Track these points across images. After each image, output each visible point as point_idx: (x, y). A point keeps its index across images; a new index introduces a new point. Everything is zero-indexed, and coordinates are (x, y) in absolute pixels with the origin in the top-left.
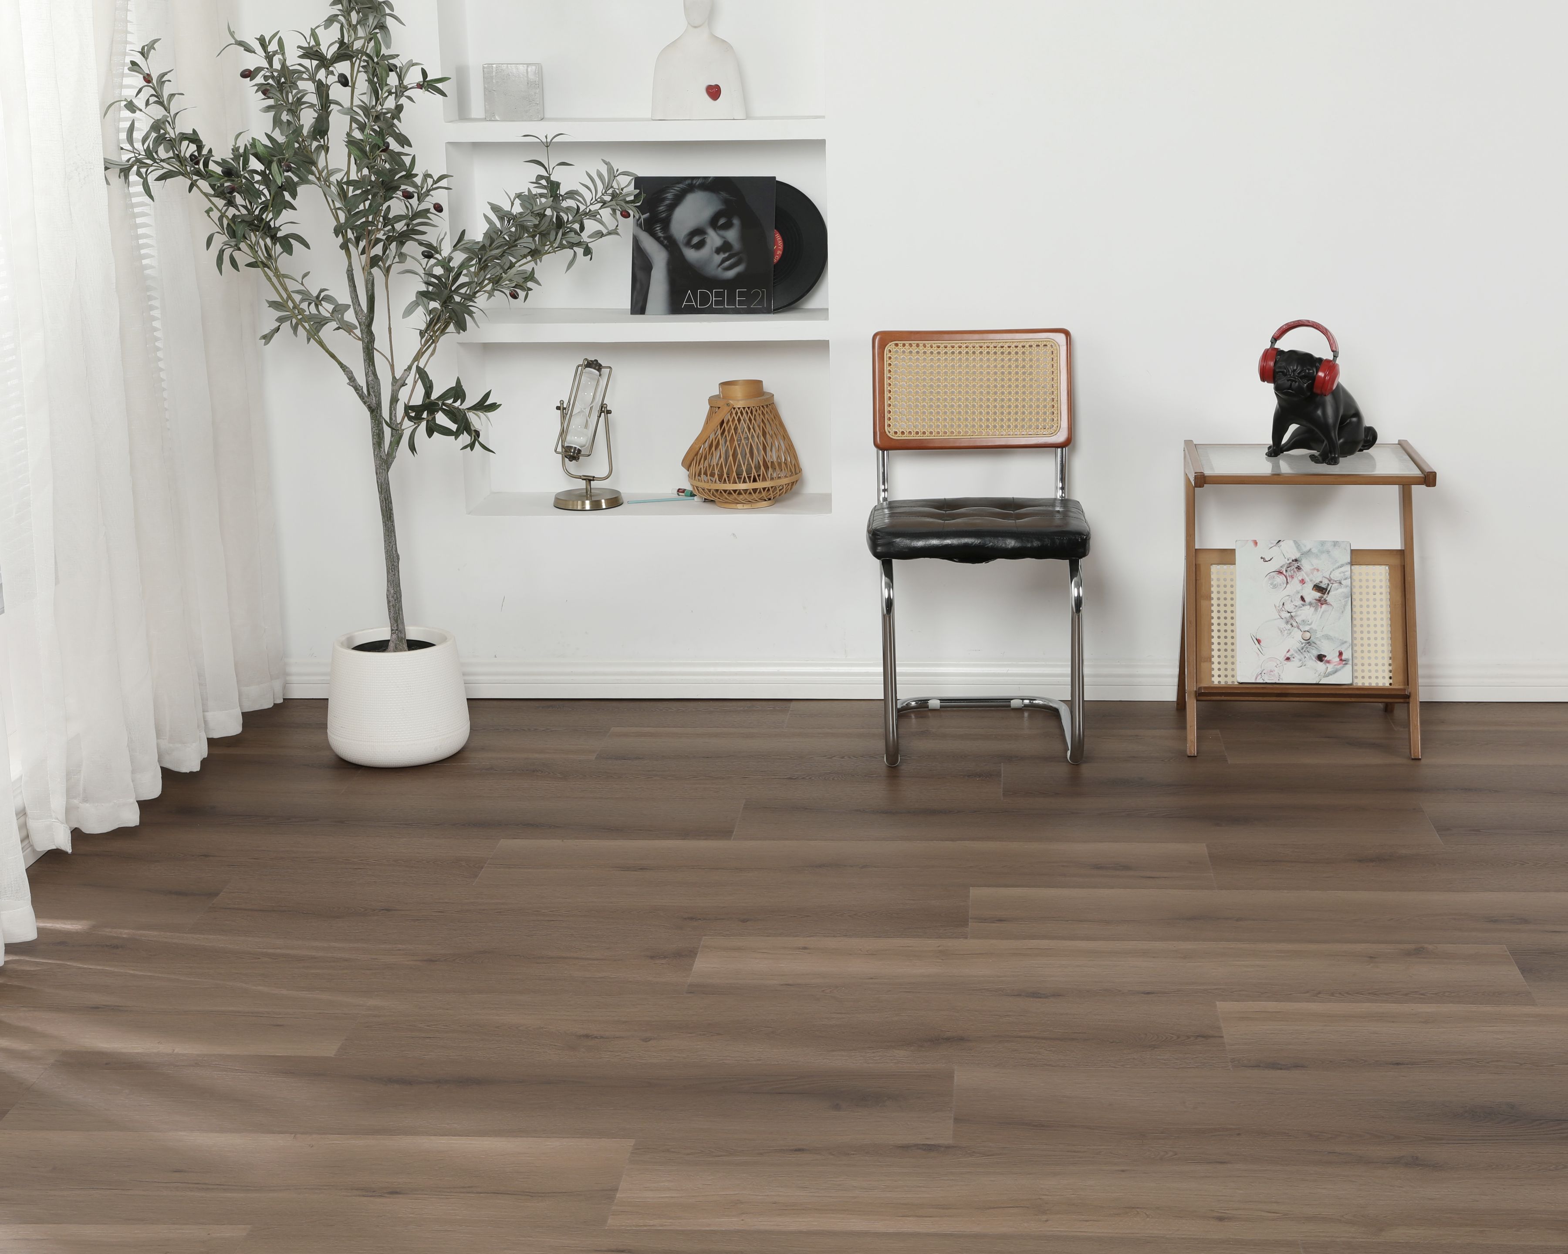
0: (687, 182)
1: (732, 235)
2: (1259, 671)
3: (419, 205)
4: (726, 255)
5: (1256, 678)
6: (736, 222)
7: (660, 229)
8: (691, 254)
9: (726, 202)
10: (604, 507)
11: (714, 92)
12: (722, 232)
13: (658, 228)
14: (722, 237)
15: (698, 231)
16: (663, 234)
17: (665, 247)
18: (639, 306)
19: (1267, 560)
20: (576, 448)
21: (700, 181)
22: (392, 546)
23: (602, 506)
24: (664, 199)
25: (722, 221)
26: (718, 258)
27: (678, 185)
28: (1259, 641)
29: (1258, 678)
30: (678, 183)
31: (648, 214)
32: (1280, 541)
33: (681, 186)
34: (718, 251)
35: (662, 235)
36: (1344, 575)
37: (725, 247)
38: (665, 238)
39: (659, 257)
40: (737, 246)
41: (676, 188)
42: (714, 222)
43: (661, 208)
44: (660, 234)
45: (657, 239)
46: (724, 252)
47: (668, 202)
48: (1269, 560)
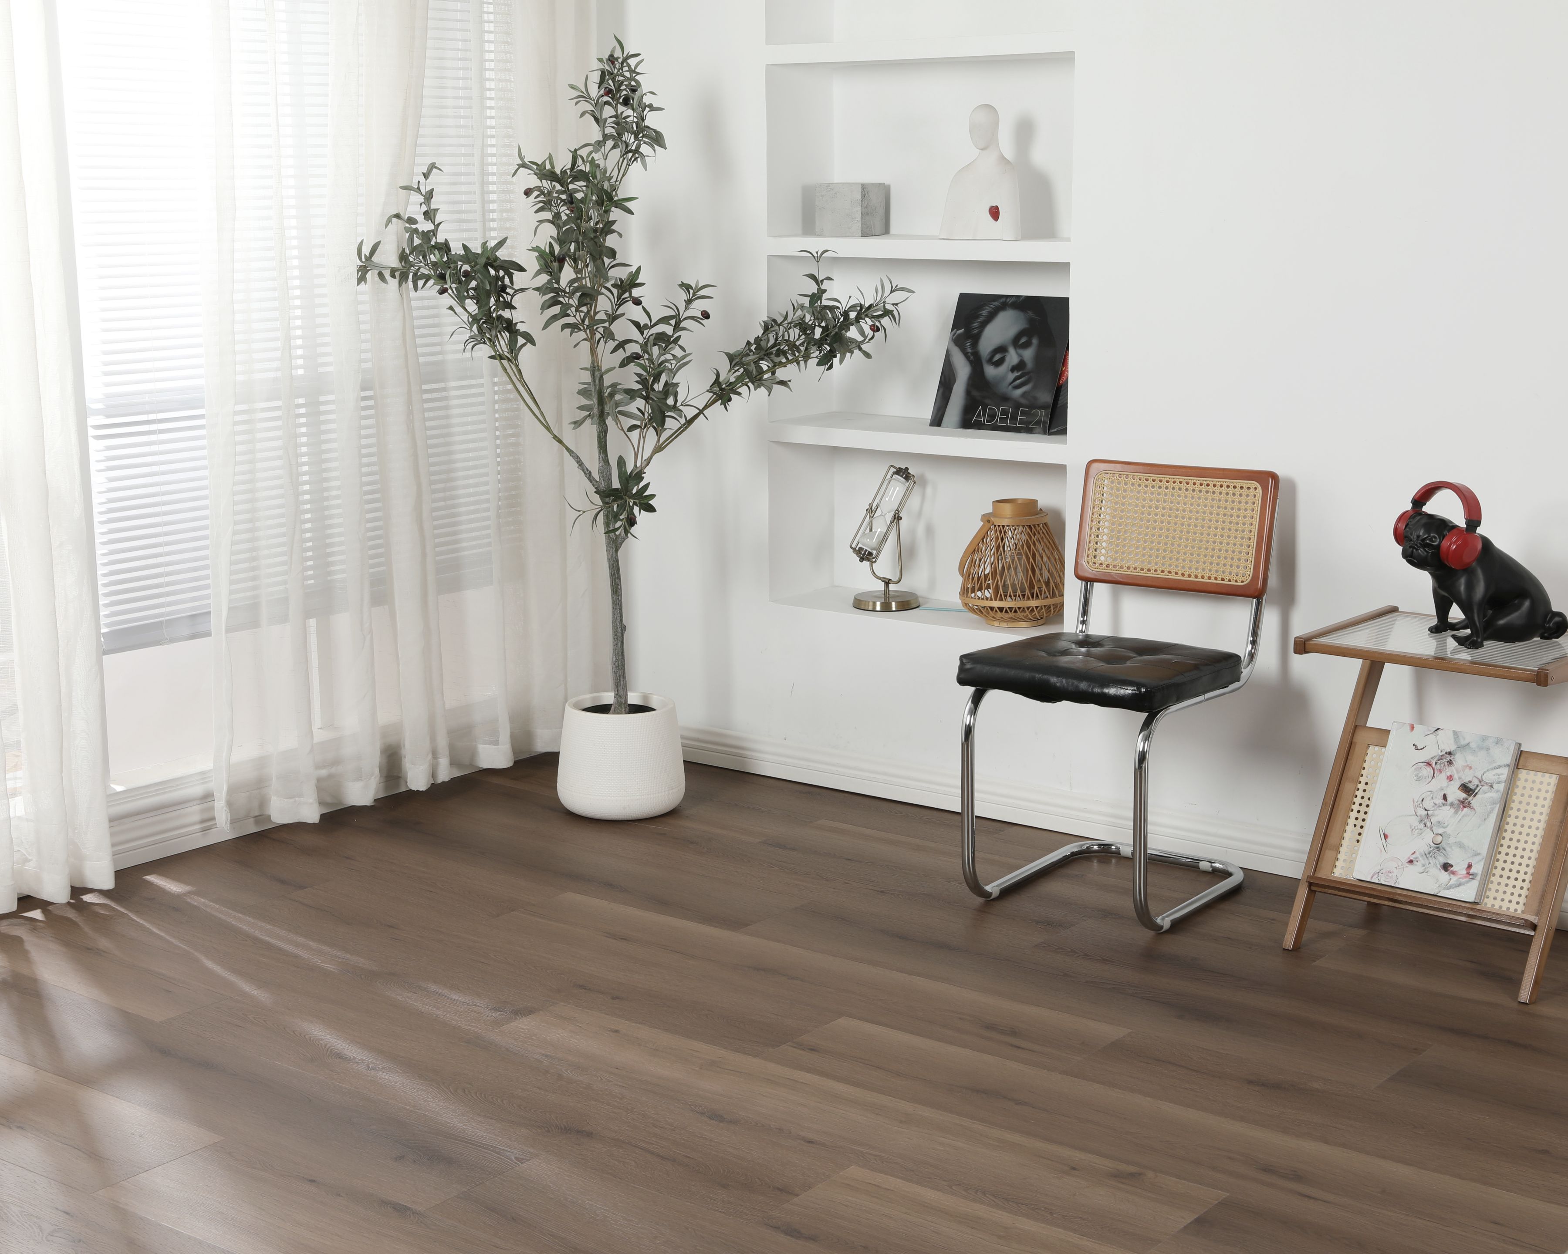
0: (1003, 300)
1: (1028, 354)
2: (1377, 869)
3: (685, 311)
4: (1019, 373)
5: (1372, 877)
6: (1035, 341)
7: (970, 345)
8: (990, 371)
9: (1031, 321)
11: (995, 213)
12: (1021, 351)
13: (968, 344)
14: (1020, 355)
15: (1001, 349)
16: (971, 349)
17: (971, 362)
18: (937, 421)
19: (1419, 748)
20: (866, 550)
21: (1013, 300)
22: (617, 618)
24: (978, 316)
25: (1023, 340)
26: (1011, 376)
27: (993, 303)
28: (1386, 837)
29: (1374, 877)
30: (994, 301)
31: (963, 329)
32: (1438, 729)
33: (996, 303)
34: (1014, 369)
35: (970, 351)
36: (1499, 778)
37: (1019, 366)
38: (972, 354)
39: (963, 370)
40: (1030, 365)
41: (992, 306)
42: (1016, 342)
43: (975, 324)
44: (969, 350)
45: (965, 354)
46: (1018, 371)
47: (982, 319)
48: (1421, 749)
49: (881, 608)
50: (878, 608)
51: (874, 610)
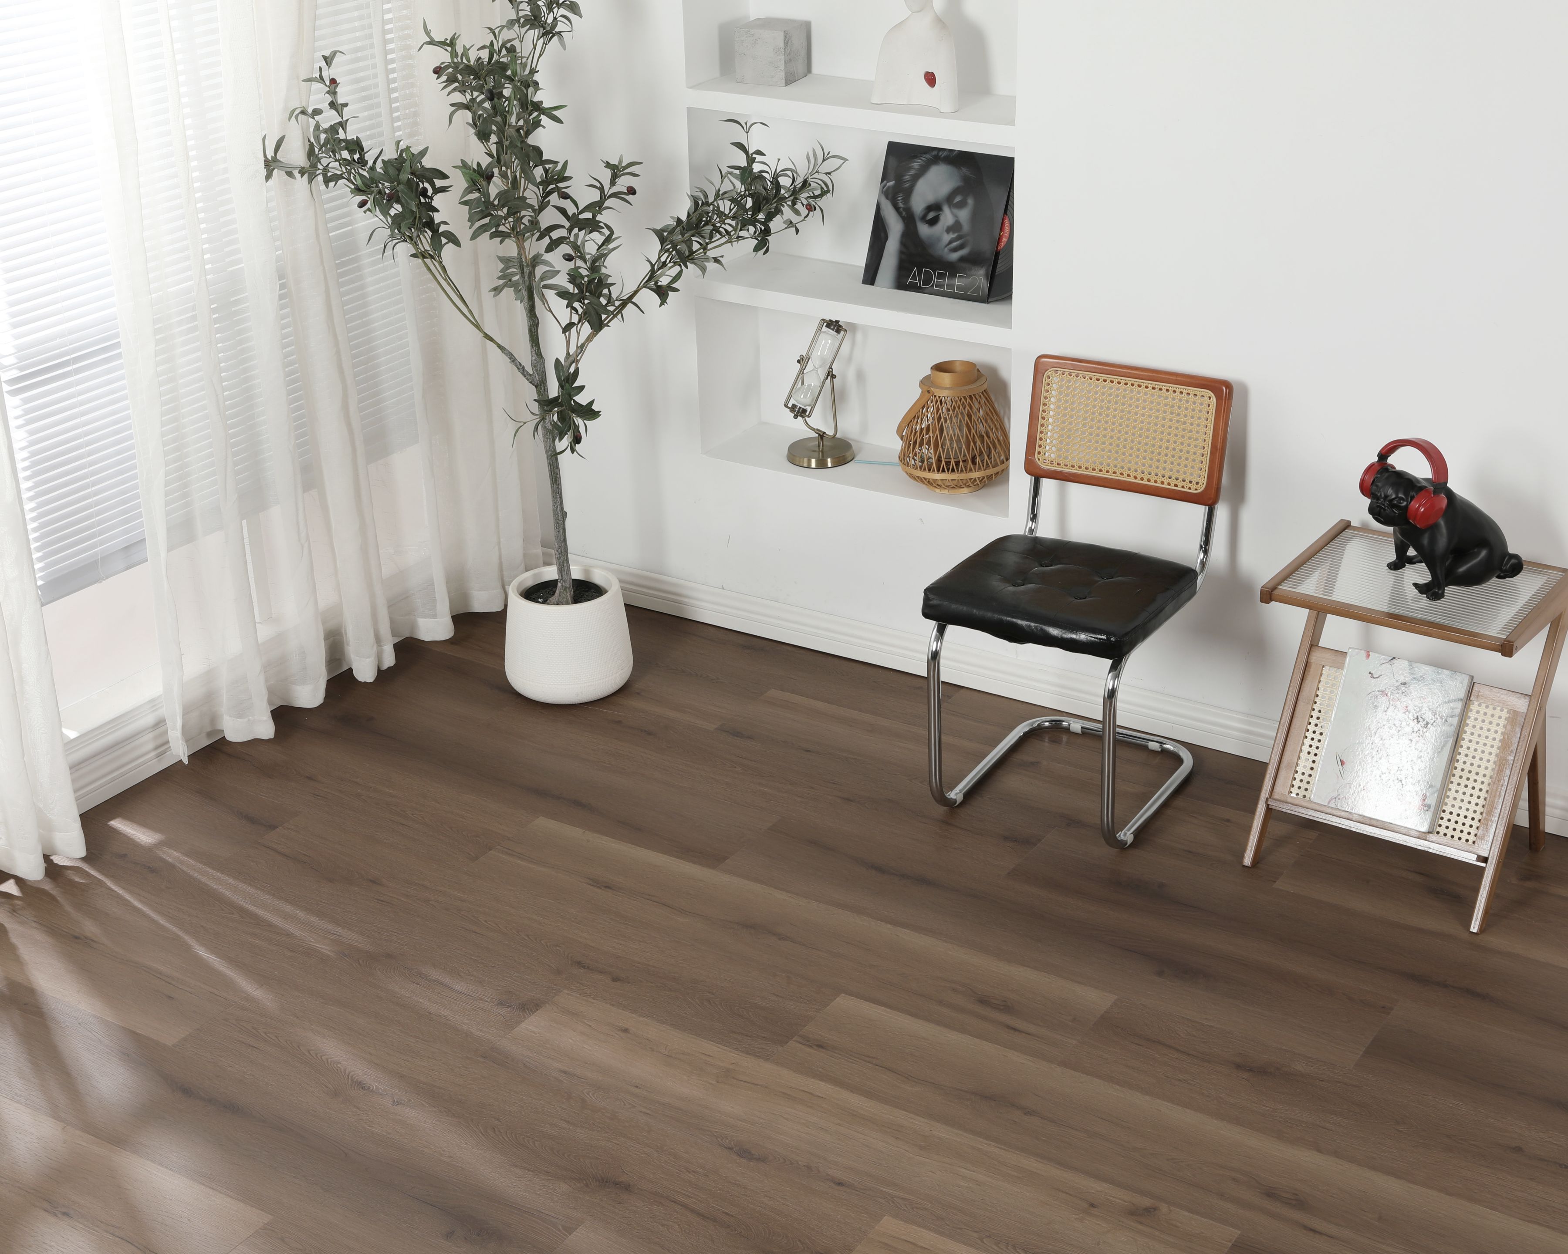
0: (935, 153)
1: (964, 215)
2: (1335, 794)
3: (610, 188)
4: (955, 235)
5: (1329, 802)
6: (970, 201)
7: (901, 199)
8: (924, 230)
9: (965, 179)
10: (830, 465)
11: (931, 79)
12: (955, 211)
13: (900, 198)
14: (955, 216)
15: (935, 207)
16: (903, 204)
17: (904, 219)
18: (870, 276)
19: (1375, 677)
20: (800, 408)
21: (945, 153)
22: (557, 506)
23: (827, 465)
24: (910, 168)
25: (958, 199)
26: (947, 238)
27: (925, 156)
28: (1342, 763)
29: (1331, 802)
30: (926, 153)
31: (894, 182)
32: (1394, 658)
33: (928, 156)
34: (949, 230)
35: (902, 206)
36: (1452, 712)
37: (956, 227)
38: (904, 209)
39: (895, 227)
40: (966, 227)
41: (922, 158)
42: (949, 199)
43: (906, 177)
44: (901, 205)
45: (897, 208)
46: (954, 232)
47: (913, 172)
48: (1377, 678)
49: (816, 465)
50: (813, 465)
51: (809, 467)
